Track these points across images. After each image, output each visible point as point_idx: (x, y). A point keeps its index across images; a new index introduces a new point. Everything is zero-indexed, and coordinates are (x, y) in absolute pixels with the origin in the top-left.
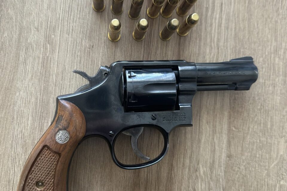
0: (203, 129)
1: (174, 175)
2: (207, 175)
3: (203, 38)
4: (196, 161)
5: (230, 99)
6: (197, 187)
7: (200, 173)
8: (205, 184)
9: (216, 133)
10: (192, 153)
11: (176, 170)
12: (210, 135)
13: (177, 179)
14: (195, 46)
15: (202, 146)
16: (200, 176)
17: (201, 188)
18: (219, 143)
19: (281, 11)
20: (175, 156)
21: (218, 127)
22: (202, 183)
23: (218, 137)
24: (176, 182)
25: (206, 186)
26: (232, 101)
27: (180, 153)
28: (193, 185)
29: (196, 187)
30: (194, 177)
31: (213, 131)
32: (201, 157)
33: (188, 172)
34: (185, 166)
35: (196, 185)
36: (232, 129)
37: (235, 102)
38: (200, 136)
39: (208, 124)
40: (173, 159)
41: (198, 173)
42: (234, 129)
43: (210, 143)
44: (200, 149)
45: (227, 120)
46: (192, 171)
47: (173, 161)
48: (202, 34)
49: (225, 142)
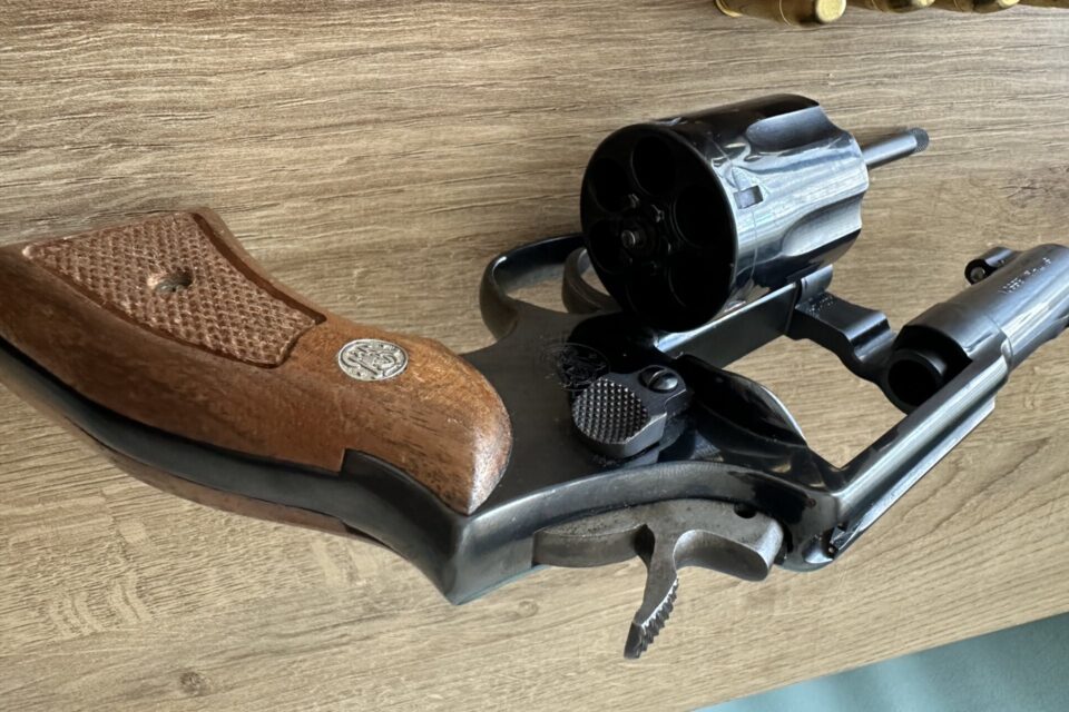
0: (321, 144)
1: (55, 37)
2: (116, 195)
3: (711, 82)
4: (166, 136)
5: (477, 235)
6: (36, 156)
7: (109, 160)
8: (68, 195)
9: (320, 204)
10: (198, 109)
11: (82, 39)
12: (304, 178)
13: (41, 53)
14: (675, 55)
15: (244, 151)
16: (99, 162)
17: (39, 179)
18: (277, 223)
20: (157, 26)
21: (348, 206)
22: (65, 181)
23: (306, 216)
24: (19, 50)
25: (58, 196)
26: (471, 244)
27: (177, 53)
28: (38, 136)
29: (37, 151)
30: (79, 136)
31: (327, 189)
32: (191, 155)
33: (94, 105)
34: (124, 85)
35: (44, 151)
36: (357, 267)
37: (468, 259)
38: (288, 135)
39: (348, 163)
40: (135, 21)
41: (107, 151)
42: (356, 272)
43: (266, 184)
44: (228, 143)
45: (386, 238)
46: (108, 121)
47: (126, 21)
48: (726, 79)
49: (289, 246)
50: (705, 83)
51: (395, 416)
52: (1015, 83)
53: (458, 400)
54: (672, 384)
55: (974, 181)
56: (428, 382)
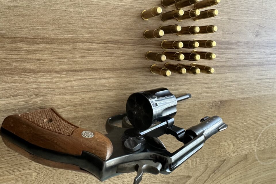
0: (76, 96)
1: (29, 75)
2: (33, 105)
3: (151, 85)
4: (46, 94)
5: (105, 114)
6: (19, 97)
7: (34, 98)
8: (24, 105)
9: (74, 107)
10: (53, 89)
11: (34, 76)
12: (72, 102)
13: (25, 78)
14: (144, 80)
15: (61, 97)
16: (32, 99)
17: (19, 102)
18: (65, 111)
19: (174, 140)
20: (48, 74)
21: (80, 108)
22: (24, 102)
23: (71, 110)
24: (21, 77)
25: (22, 105)
26: (104, 116)
27: (51, 79)
28: (21, 93)
29: (20, 96)
30: (29, 93)
31: (76, 104)
32: (50, 97)
33: (33, 88)
34: (40, 84)
35: (21, 96)
36: (80, 120)
37: (103, 119)
38: (70, 94)
39: (81, 99)
40: (45, 73)
41: (34, 96)
42: (80, 121)
43: (64, 103)
44: (58, 95)
45: (87, 114)
46: (35, 91)
47: (43, 73)
48: (153, 85)
49: (67, 116)
50: (150, 85)
51: (92, 144)
52: (206, 86)
53: (104, 141)
54: (142, 139)
55: (201, 104)
56: (98, 138)
